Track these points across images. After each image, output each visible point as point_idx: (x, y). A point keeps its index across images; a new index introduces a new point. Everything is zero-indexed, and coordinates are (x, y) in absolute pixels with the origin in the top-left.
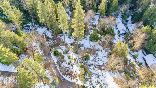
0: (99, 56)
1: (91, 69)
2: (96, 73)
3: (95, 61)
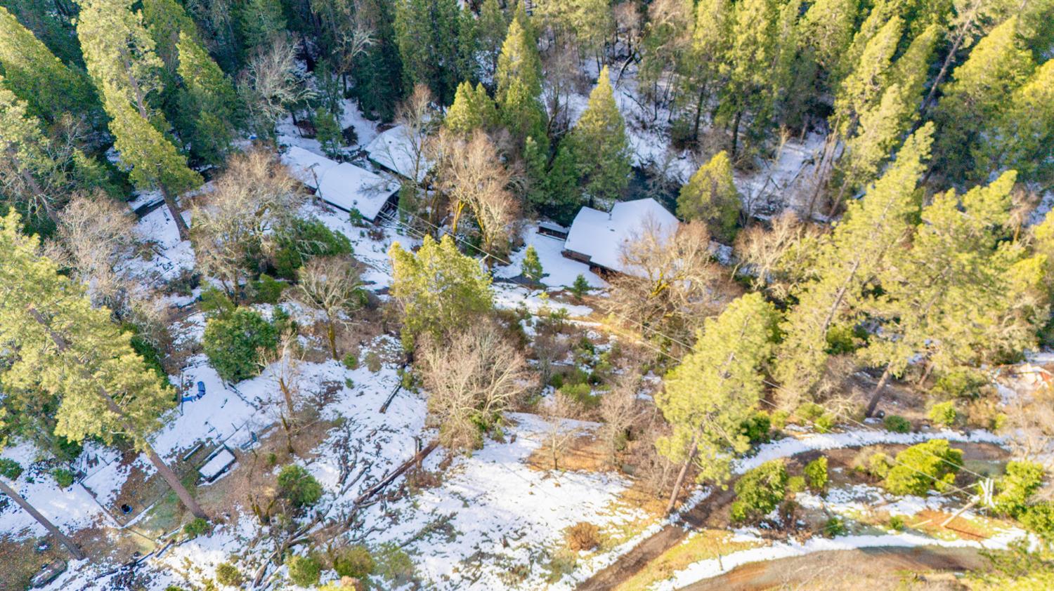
0: (361, 418)
1: (374, 529)
3: (360, 467)
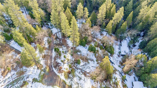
2: (79, 76)
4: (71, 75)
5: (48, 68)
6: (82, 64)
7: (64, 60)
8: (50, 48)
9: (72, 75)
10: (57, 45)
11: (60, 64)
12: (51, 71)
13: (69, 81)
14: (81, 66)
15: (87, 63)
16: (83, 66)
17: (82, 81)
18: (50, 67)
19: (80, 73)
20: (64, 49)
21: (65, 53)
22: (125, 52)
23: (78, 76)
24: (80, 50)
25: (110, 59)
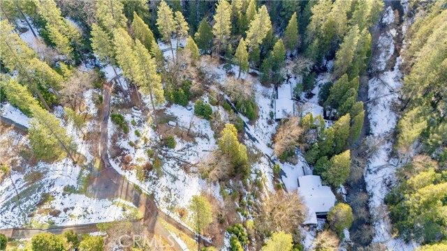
0: (199, 147)
1: (168, 164)
2: (173, 173)
3: (184, 153)
4: (153, 172)
5: (98, 162)
6: (179, 146)
7: (137, 142)
8: (101, 116)
9: (155, 173)
10: (117, 106)
11: (127, 150)
12: (106, 168)
13: (148, 185)
14: (178, 151)
15: (191, 144)
16: (182, 151)
17: (178, 184)
18: (103, 157)
19: (174, 166)
20: (136, 115)
21: (139, 125)
22: (284, 111)
23: (170, 174)
24: (175, 115)
25: (249, 132)
